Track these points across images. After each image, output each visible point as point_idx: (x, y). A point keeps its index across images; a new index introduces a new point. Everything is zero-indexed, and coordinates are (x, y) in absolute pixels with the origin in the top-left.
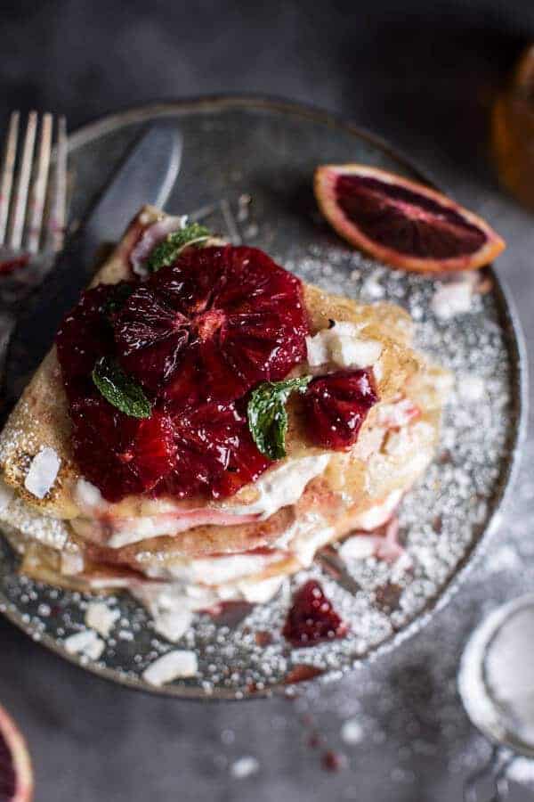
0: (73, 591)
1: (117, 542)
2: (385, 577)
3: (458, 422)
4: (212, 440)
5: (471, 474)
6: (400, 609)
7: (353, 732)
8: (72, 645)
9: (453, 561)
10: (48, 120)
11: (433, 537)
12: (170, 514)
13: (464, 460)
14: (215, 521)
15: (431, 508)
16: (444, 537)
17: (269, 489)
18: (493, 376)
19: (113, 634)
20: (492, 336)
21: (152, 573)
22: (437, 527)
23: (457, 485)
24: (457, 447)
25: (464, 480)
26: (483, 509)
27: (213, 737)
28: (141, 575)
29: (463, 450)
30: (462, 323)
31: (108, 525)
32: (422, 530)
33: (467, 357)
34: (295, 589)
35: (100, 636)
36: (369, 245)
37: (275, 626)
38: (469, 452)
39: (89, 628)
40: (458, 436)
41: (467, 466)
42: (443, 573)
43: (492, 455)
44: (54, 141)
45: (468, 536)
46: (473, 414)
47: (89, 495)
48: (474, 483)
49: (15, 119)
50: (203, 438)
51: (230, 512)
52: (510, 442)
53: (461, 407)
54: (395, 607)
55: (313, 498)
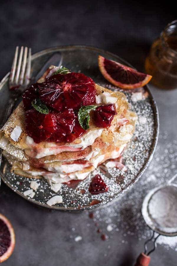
0: (27, 178)
1: (39, 156)
2: (119, 173)
3: (139, 130)
4: (67, 123)
5: (143, 144)
6: (124, 183)
7: (110, 228)
8: (26, 194)
9: (139, 169)
10: (26, 49)
11: (133, 162)
12: (54, 147)
13: (141, 140)
14: (68, 150)
15: (132, 153)
16: (136, 162)
17: (84, 140)
18: (149, 117)
19: (38, 190)
20: (148, 107)
21: (49, 170)
22: (134, 159)
23: (140, 147)
24: (139, 137)
25: (142, 146)
26: (147, 154)
27: (69, 230)
28: (46, 171)
29: (141, 138)
30: (139, 103)
31: (36, 151)
32: (130, 160)
33: (141, 112)
34: (92, 177)
35: (34, 191)
36: (113, 81)
37: (86, 188)
38: (143, 138)
39: (31, 189)
40: (139, 133)
41: (143, 142)
42: (136, 172)
43: (149, 139)
44: (28, 57)
45: (143, 162)
46: (144, 127)
47: (30, 141)
48: (144, 146)
49: (17, 48)
50: (64, 122)
51: (73, 147)
52: (155, 135)
53: (140, 125)
54: (122, 182)
55: (97, 143)
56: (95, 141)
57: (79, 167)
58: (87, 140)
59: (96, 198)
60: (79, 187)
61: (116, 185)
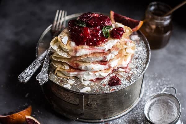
0: (65, 78)
1: (78, 55)
2: (128, 75)
3: (138, 53)
5: (142, 60)
6: (132, 80)
8: (65, 86)
9: (140, 73)
10: (63, 12)
11: (136, 69)
13: (140, 58)
15: (135, 65)
16: (138, 69)
17: (106, 45)
18: (144, 47)
20: (142, 42)
21: (83, 68)
22: (137, 68)
23: (139, 62)
24: (139, 57)
25: (141, 61)
26: (145, 65)
29: (140, 57)
30: (136, 41)
31: (76, 51)
32: (134, 68)
33: (138, 45)
37: (107, 83)
38: (141, 57)
40: (138, 55)
41: (141, 59)
42: (139, 74)
43: (145, 58)
44: (64, 17)
45: (143, 69)
46: (141, 52)
47: (73, 44)
48: (142, 61)
51: (99, 48)
52: (148, 56)
53: (138, 51)
54: (130, 79)
55: (114, 48)
56: (112, 47)
57: (102, 67)
58: (108, 45)
59: (114, 88)
60: (101, 82)
61: (127, 81)
